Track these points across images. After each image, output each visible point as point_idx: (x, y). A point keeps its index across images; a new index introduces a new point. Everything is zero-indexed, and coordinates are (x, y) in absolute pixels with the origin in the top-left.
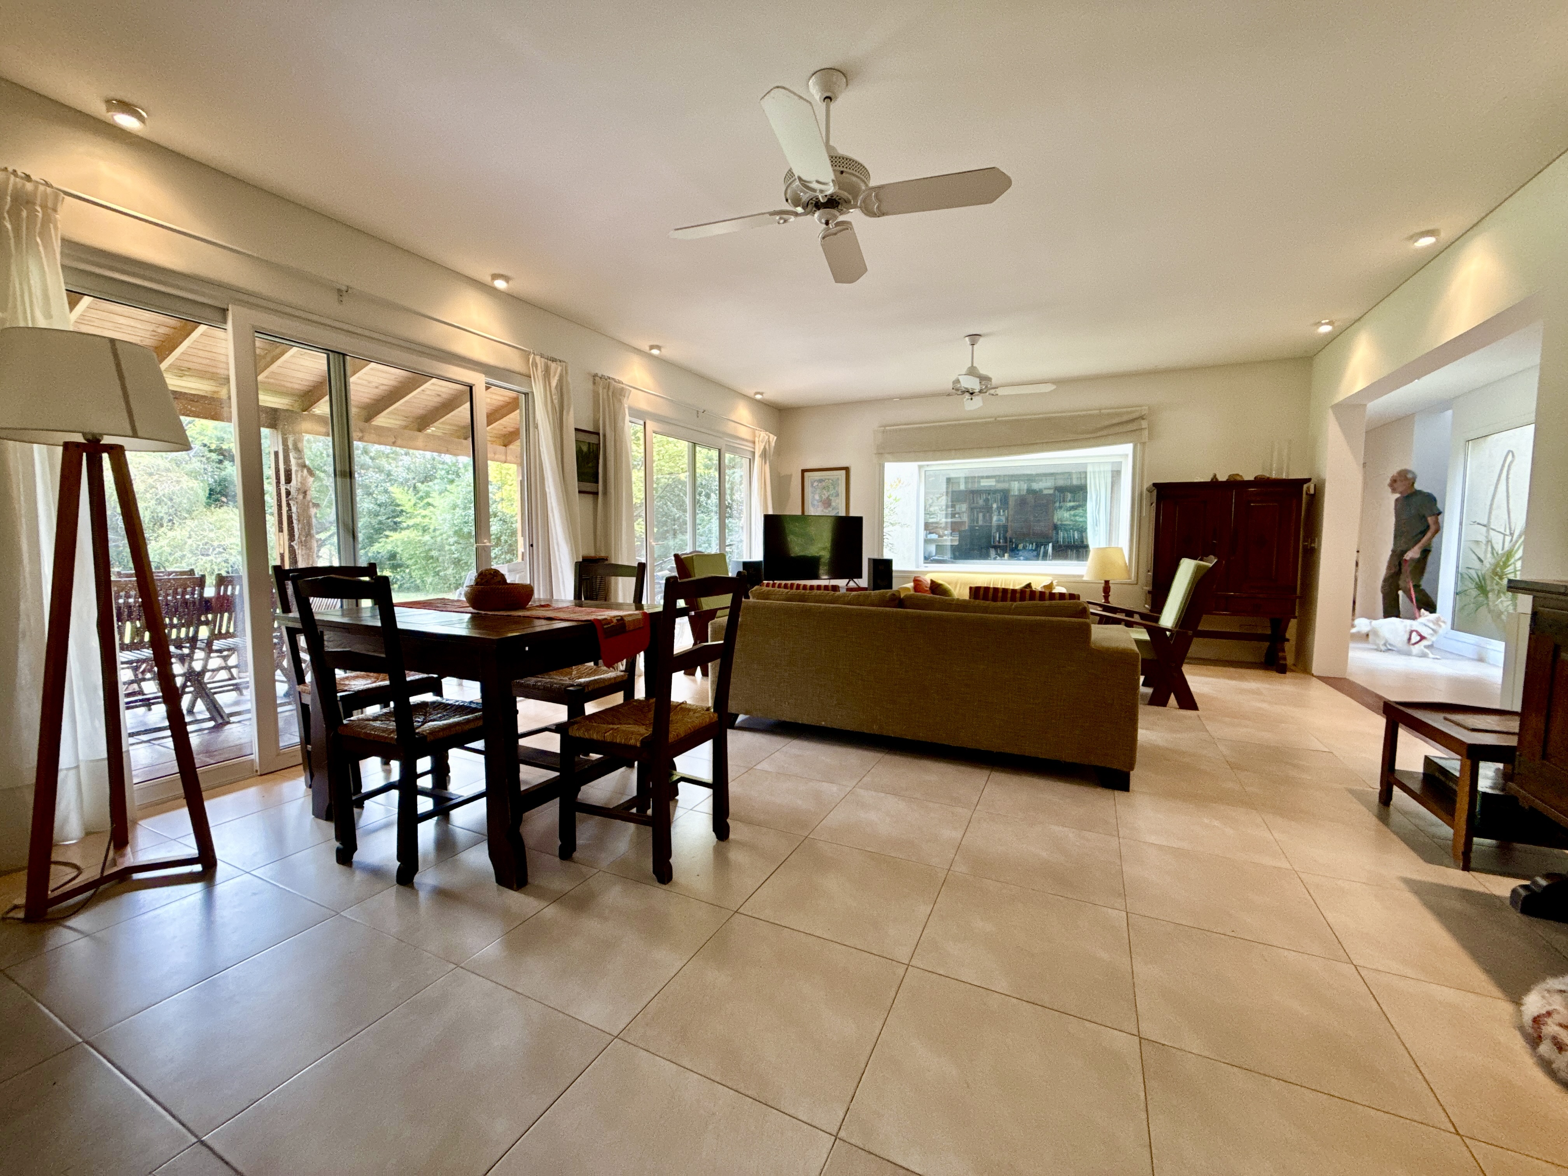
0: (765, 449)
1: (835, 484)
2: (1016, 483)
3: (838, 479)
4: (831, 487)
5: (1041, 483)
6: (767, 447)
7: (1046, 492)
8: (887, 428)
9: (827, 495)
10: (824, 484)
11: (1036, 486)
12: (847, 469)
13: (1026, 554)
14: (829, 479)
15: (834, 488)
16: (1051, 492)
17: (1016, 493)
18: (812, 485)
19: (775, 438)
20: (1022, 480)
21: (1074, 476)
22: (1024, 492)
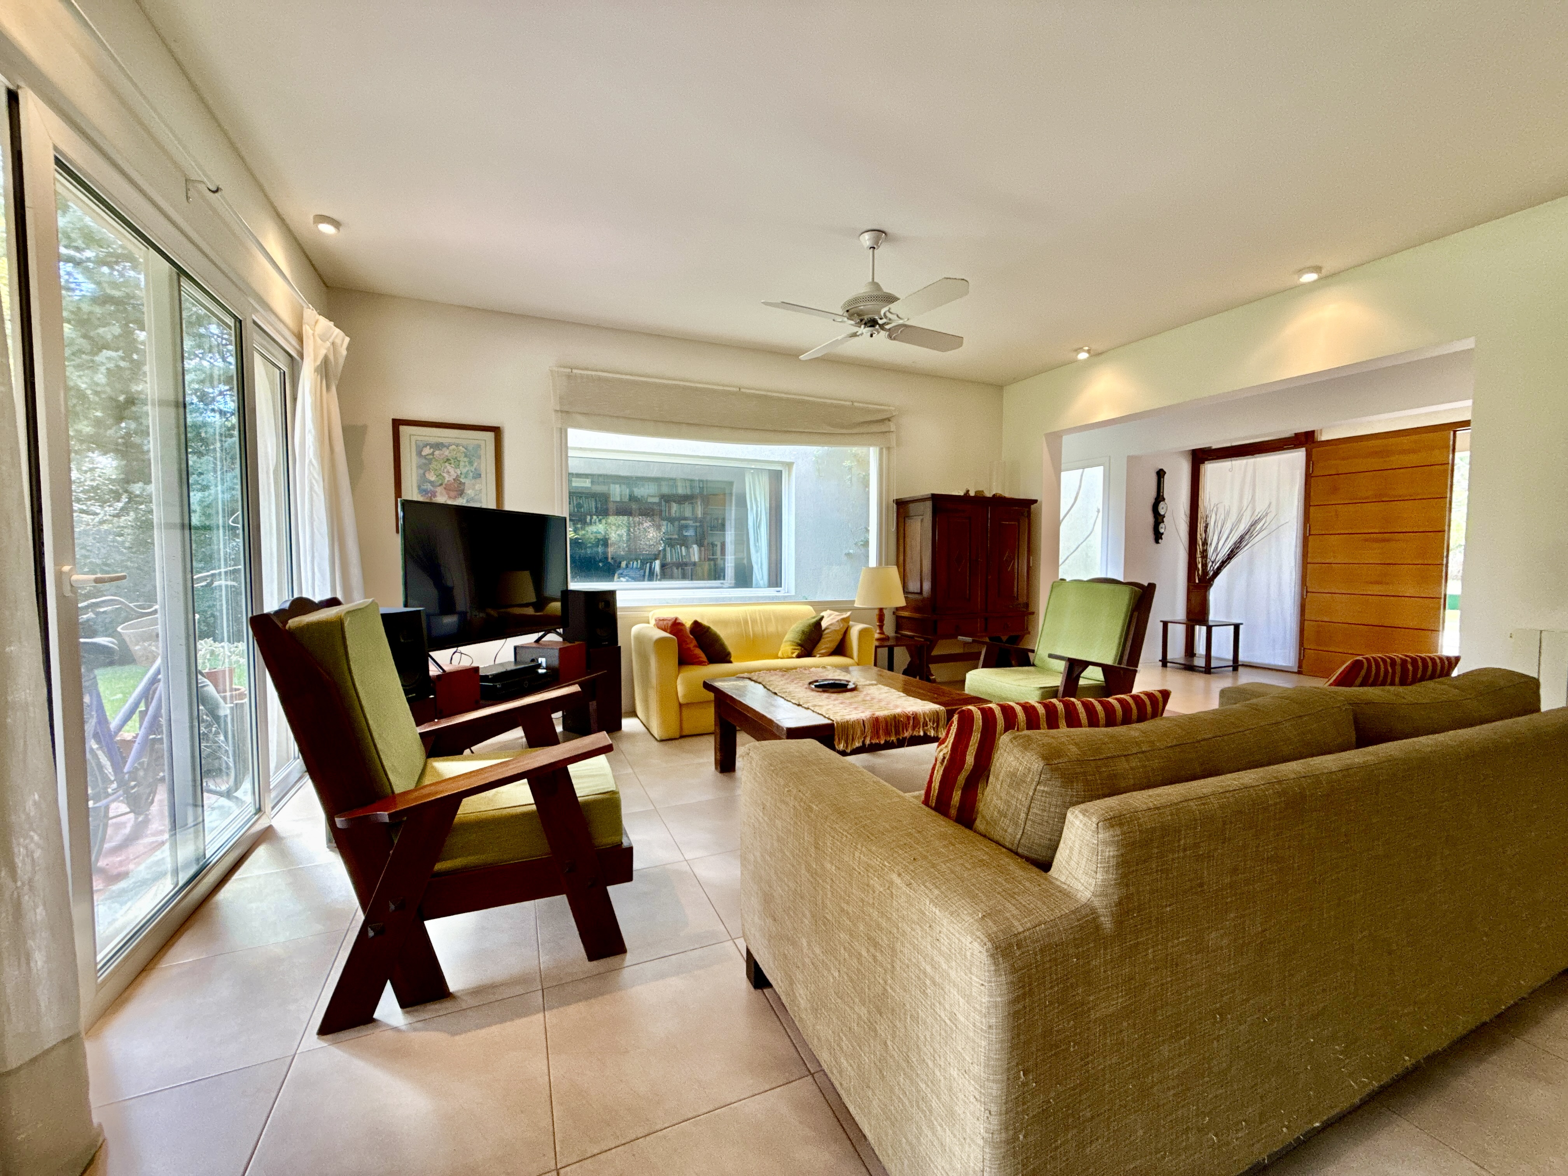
0: (326, 360)
1: (471, 455)
2: (617, 486)
3: (479, 446)
4: (463, 459)
5: (642, 489)
6: (331, 357)
7: (651, 500)
8: (575, 371)
9: (454, 475)
10: (446, 452)
11: (639, 492)
12: (496, 431)
13: (632, 573)
14: (457, 446)
15: (471, 463)
16: (656, 500)
17: (618, 499)
18: (419, 454)
19: (347, 339)
20: (624, 484)
21: (679, 484)
22: (626, 499)
